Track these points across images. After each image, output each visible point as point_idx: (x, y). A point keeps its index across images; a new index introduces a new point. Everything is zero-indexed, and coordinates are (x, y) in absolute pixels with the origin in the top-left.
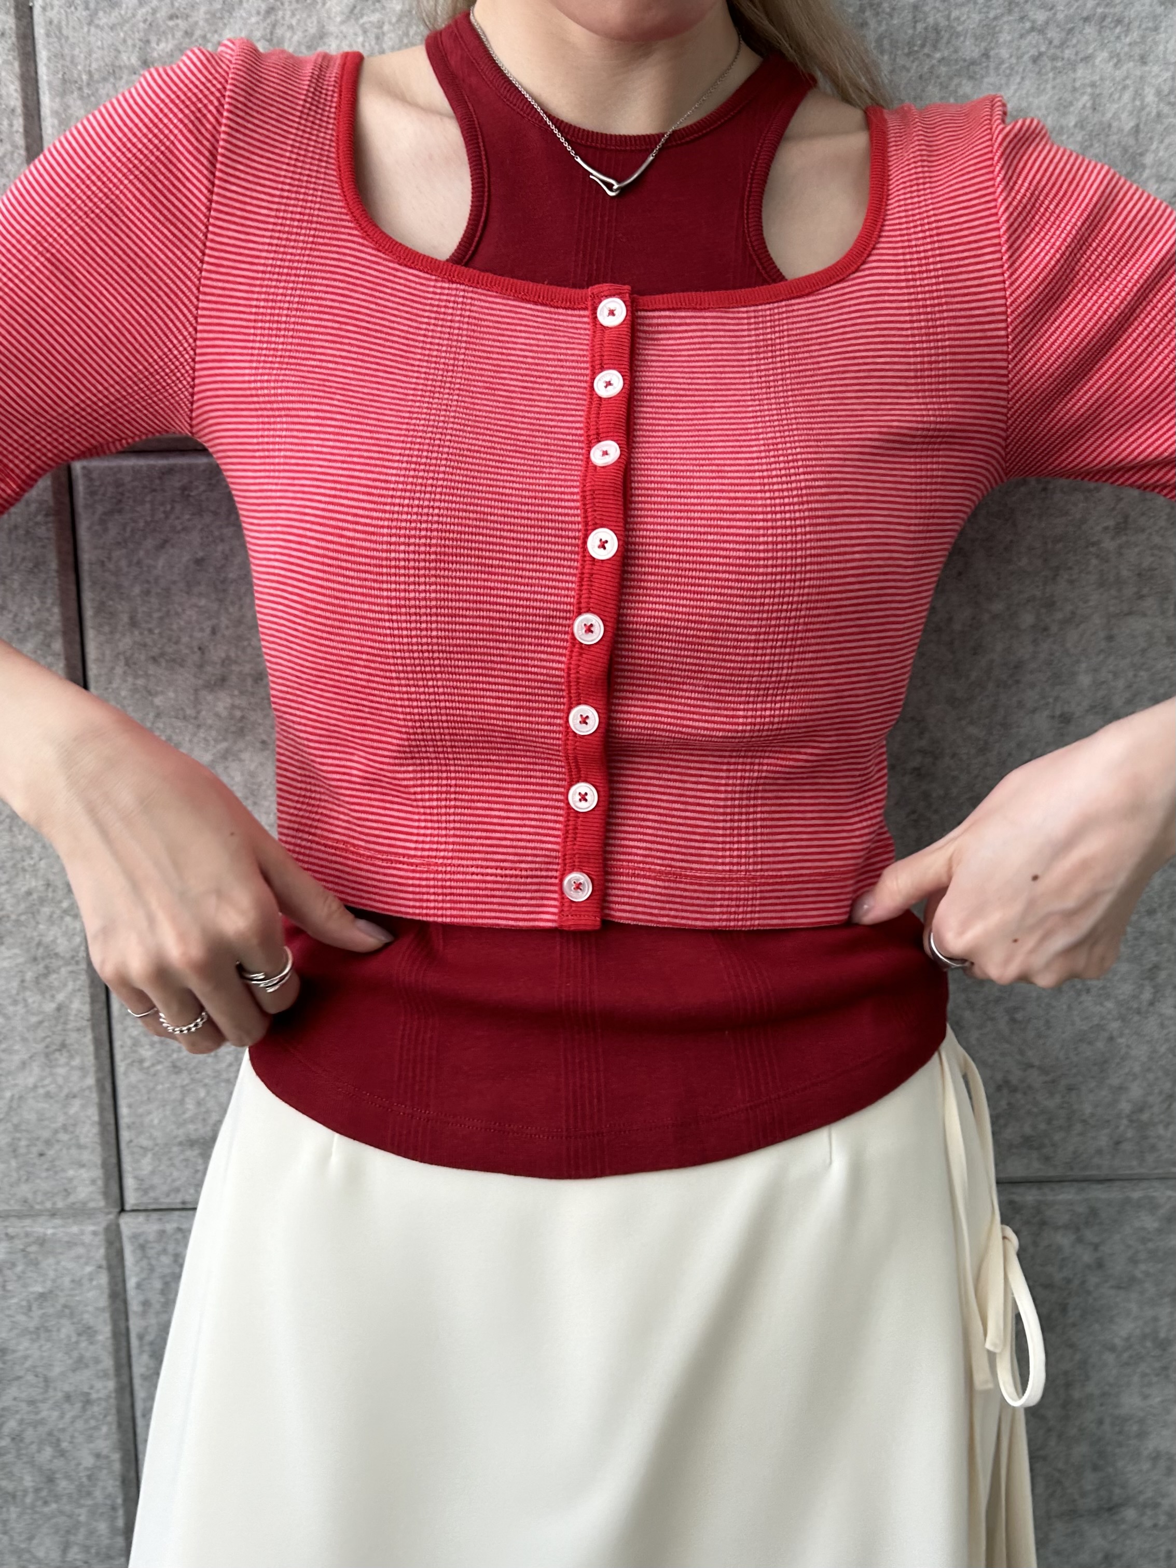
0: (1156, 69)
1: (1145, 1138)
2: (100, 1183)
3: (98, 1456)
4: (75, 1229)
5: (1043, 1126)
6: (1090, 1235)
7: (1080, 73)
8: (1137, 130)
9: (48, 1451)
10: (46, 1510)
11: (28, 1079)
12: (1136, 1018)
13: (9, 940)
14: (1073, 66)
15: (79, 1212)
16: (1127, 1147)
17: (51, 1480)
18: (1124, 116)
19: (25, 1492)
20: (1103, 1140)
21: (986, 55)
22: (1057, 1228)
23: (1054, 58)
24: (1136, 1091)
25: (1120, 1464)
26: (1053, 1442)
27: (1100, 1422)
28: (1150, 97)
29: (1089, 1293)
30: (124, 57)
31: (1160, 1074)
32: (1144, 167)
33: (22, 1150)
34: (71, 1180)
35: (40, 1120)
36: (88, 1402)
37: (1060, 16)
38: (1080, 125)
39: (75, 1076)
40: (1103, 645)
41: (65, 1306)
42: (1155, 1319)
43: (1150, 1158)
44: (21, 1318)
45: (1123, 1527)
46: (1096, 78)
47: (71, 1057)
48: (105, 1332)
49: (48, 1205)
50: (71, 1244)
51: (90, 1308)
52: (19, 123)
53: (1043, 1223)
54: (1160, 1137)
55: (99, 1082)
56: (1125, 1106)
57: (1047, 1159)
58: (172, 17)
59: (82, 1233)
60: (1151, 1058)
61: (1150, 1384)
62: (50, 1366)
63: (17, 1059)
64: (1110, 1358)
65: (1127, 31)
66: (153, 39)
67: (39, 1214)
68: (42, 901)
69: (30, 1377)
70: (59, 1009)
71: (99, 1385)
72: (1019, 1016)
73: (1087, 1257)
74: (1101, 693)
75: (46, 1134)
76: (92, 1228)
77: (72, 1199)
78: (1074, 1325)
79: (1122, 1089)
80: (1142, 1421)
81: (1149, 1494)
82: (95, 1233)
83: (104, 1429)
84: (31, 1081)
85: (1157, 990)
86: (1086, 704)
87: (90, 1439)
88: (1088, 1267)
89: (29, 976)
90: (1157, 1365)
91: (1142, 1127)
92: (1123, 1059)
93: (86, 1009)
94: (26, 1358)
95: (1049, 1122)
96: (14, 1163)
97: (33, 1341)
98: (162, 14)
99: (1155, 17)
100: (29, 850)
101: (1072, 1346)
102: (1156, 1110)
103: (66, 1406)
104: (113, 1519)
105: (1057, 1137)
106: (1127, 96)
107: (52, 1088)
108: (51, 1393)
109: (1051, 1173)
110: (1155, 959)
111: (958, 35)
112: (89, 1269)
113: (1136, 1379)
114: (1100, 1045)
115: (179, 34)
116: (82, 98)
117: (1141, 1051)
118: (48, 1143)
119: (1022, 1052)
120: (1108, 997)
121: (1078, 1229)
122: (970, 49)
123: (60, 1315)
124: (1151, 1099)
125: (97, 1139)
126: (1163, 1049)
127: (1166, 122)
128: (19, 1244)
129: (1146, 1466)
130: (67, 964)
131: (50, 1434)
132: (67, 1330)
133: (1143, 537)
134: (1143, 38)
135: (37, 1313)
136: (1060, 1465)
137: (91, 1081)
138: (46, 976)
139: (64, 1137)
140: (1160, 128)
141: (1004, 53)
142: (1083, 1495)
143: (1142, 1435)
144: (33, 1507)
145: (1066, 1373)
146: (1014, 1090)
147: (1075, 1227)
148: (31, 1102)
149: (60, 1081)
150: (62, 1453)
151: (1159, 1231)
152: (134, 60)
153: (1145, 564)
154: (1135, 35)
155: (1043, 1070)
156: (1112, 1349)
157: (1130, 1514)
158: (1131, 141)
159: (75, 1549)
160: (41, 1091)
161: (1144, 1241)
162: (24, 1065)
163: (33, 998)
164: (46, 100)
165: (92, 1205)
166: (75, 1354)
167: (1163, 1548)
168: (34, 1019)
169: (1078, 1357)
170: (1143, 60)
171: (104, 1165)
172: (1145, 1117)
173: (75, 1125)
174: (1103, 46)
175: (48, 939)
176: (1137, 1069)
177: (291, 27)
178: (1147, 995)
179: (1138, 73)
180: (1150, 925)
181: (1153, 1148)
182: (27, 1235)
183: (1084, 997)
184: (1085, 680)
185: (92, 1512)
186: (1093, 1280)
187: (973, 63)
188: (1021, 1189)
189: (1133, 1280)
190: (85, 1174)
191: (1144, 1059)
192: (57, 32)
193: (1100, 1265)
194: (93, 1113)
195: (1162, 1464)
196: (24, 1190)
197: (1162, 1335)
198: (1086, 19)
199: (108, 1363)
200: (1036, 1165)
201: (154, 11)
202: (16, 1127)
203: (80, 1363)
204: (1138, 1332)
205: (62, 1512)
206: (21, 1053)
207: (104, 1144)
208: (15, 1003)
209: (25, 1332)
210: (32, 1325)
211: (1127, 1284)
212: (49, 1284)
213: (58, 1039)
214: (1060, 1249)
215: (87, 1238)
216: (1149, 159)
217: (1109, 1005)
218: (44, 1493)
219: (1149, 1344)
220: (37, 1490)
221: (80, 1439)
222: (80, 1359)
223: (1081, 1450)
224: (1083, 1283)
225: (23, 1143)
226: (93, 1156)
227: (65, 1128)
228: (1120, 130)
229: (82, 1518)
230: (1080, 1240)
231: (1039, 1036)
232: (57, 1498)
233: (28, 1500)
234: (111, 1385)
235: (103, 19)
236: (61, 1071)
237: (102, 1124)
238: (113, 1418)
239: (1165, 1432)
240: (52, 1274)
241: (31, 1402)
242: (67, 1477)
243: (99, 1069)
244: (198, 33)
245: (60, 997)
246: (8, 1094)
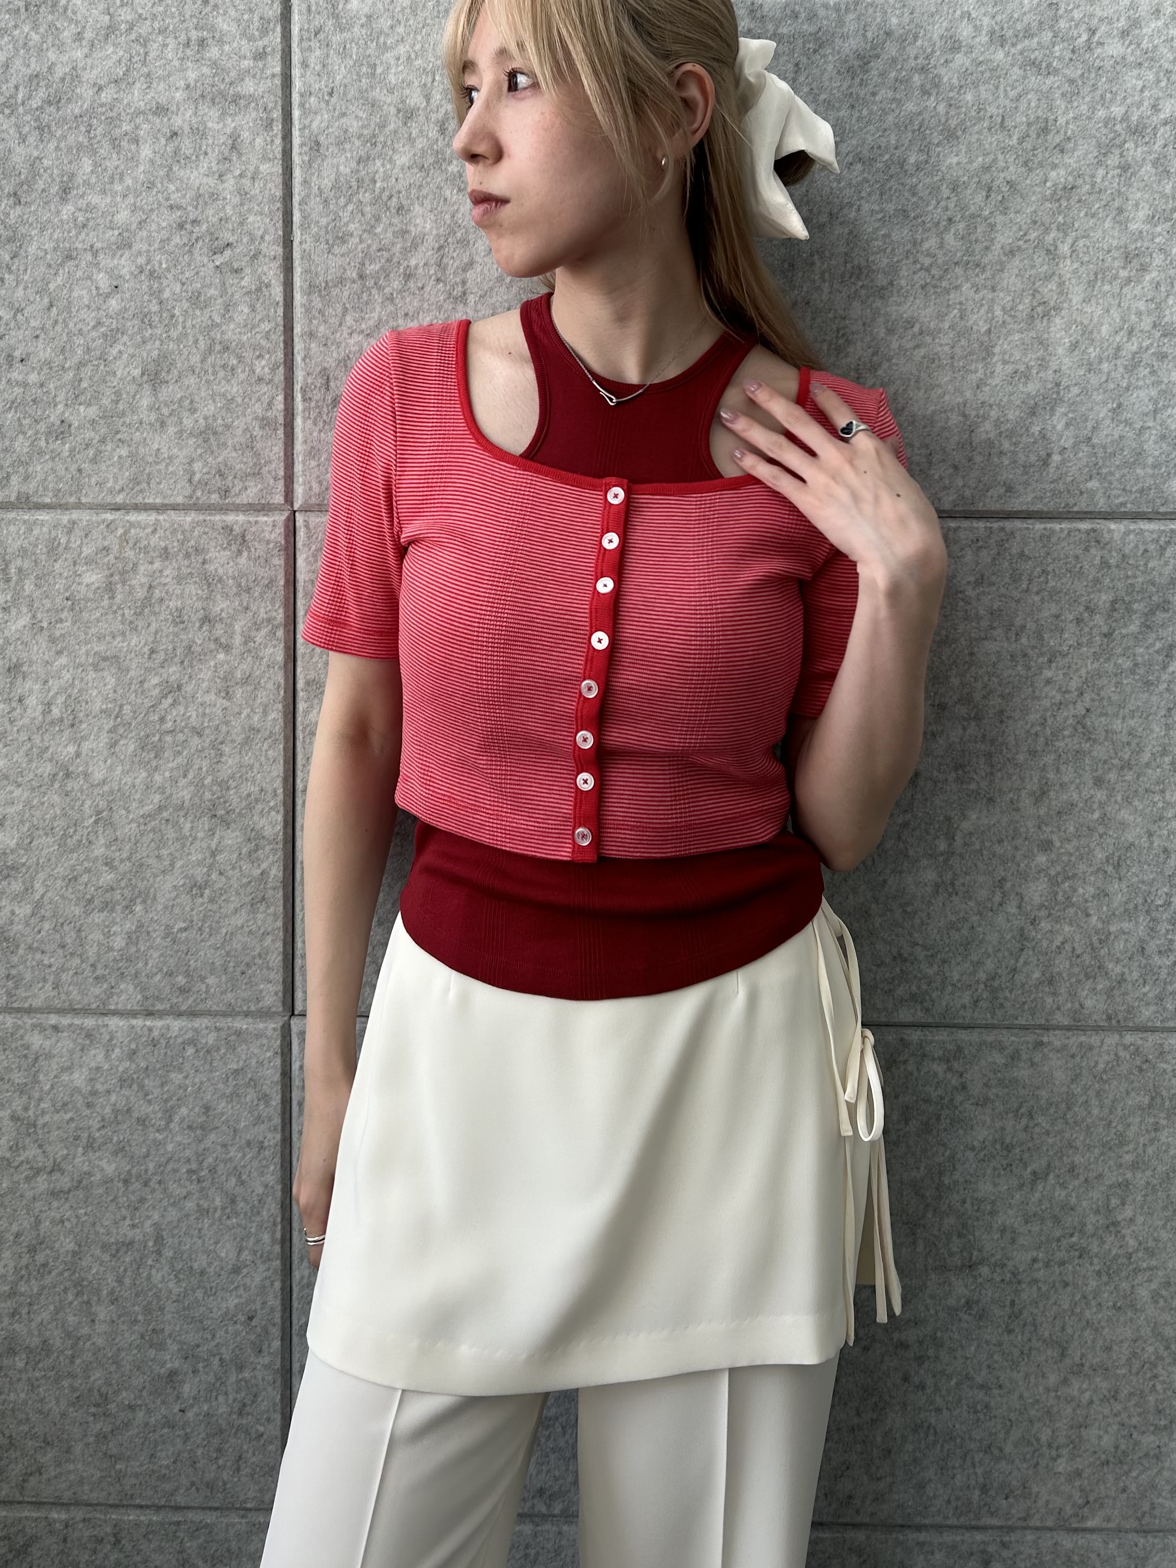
0: (1001, 295)
1: (996, 998)
2: (280, 994)
3: (266, 1186)
4: (261, 1026)
5: (924, 987)
6: (956, 1065)
7: (952, 296)
8: (989, 331)
9: (233, 1180)
10: (229, 1223)
11: (238, 920)
12: (990, 914)
13: (233, 826)
14: (948, 292)
15: (264, 1014)
16: (984, 1004)
17: (233, 1202)
18: (981, 323)
19: (216, 1209)
20: (966, 998)
21: (891, 284)
22: (933, 1060)
23: (935, 287)
24: (990, 965)
25: (977, 1234)
26: (929, 1215)
27: (964, 1202)
28: (998, 312)
29: (956, 1107)
30: (349, 273)
31: (1006, 954)
32: (994, 354)
33: (231, 969)
34: (261, 991)
35: (244, 949)
36: (262, 1148)
37: (940, 261)
38: (952, 327)
39: (270, 919)
40: (967, 659)
41: (251, 1079)
42: (1003, 1129)
43: (999, 1013)
44: (221, 1086)
45: (980, 1280)
46: (963, 299)
47: (268, 907)
48: (276, 1100)
49: (245, 1008)
50: (258, 1036)
51: (268, 1082)
52: (280, 311)
53: (924, 1055)
54: (1006, 998)
55: (285, 924)
56: (982, 976)
57: (927, 1010)
58: (379, 250)
59: (266, 1028)
60: (1000, 943)
61: (999, 1176)
62: (238, 1121)
63: (232, 906)
64: (970, 1155)
65: (984, 271)
66: (367, 263)
67: (238, 1014)
68: (257, 801)
69: (224, 1128)
70: (262, 874)
71: (269, 1136)
72: (909, 909)
73: (955, 1082)
74: (966, 691)
75: (247, 959)
76: (273, 1026)
77: (260, 1005)
78: (945, 1130)
79: (980, 963)
80: (993, 1203)
81: (998, 1257)
82: (274, 1029)
83: (272, 1168)
84: (240, 922)
85: (1004, 894)
86: (955, 698)
87: (262, 1174)
88: (956, 1088)
89: (244, 851)
90: (1004, 1162)
91: (994, 991)
92: (981, 942)
93: (280, 874)
94: (223, 1114)
95: (929, 984)
96: (224, 978)
97: (228, 1103)
98: (374, 247)
99: (1002, 263)
100: (251, 767)
101: (944, 1145)
102: (1004, 979)
103: (247, 1150)
104: (274, 1233)
105: (934, 995)
106: (983, 311)
107: (254, 928)
108: (237, 1139)
109: (931, 1020)
110: (1003, 874)
111: (873, 271)
112: (268, 1054)
113: (989, 1171)
114: (965, 932)
115: (383, 261)
116: (320, 296)
117: (993, 938)
118: (248, 965)
119: (910, 934)
120: (970, 898)
121: (948, 1061)
122: (881, 280)
123: (248, 1085)
124: (999, 971)
125: (281, 964)
126: (1008, 937)
127: (1009, 327)
128: (223, 1034)
129: (997, 1236)
130: (270, 843)
131: (235, 1168)
132: (251, 1096)
133: (994, 588)
134: (993, 276)
135: (232, 1082)
136: (935, 1232)
137: (279, 924)
138: (256, 850)
139: (260, 962)
140: (1005, 331)
141: (903, 282)
142: (951, 1254)
143: (993, 1213)
144: (220, 1219)
145: (939, 1165)
146: (906, 960)
147: (946, 1059)
148: (239, 937)
149: (260, 923)
150: (243, 1183)
151: (1006, 1065)
152: (354, 275)
153: (995, 607)
154: (988, 274)
155: (925, 947)
156: (973, 1149)
157: (985, 1270)
158: (986, 339)
159: (246, 1252)
160: (247, 929)
161: (995, 1072)
162: (236, 911)
163: (246, 866)
164: (298, 298)
165: (274, 1009)
166: (256, 1113)
167: (1009, 1298)
168: (245, 880)
169: (948, 1153)
170: (993, 289)
171: (284, 982)
172: (996, 984)
173: (267, 954)
174: (967, 280)
175: (258, 827)
176: (990, 950)
177: (453, 258)
178: (997, 899)
179: (990, 296)
180: (999, 850)
181: (1002, 1005)
182: (229, 1028)
183: (954, 897)
184: (955, 681)
185: (260, 1226)
186: (959, 1098)
187: (883, 288)
188: (909, 1031)
189: (987, 1100)
190: (271, 988)
191: (995, 943)
192: (306, 256)
193: (964, 1087)
194: (279, 945)
195: (1008, 1235)
196: (230, 996)
197: (1008, 1141)
198: (956, 263)
199: (277, 1121)
200: (920, 1014)
201: (369, 246)
202: (228, 954)
203: (258, 1120)
204: (991, 1138)
205: (239, 1225)
206: (235, 902)
207: (285, 967)
208: (233, 868)
209: (223, 1096)
210: (228, 1092)
211: (983, 1102)
212: (241, 1063)
213: (260, 895)
214: (936, 1075)
215: (269, 1033)
216: (997, 350)
217: (972, 904)
218: (228, 1211)
219: (998, 1146)
220: (224, 1209)
221: (255, 1174)
222: (259, 1117)
223: (950, 1221)
224: (952, 1100)
225: (231, 964)
226: (277, 976)
227: (260, 955)
228: (978, 331)
229: (253, 1230)
230: (950, 1069)
231: (922, 923)
232: (237, 1214)
233: (217, 1215)
234: (278, 1137)
235: (336, 250)
236: (260, 916)
237: (285, 954)
238: (277, 1160)
239: (1010, 1212)
240: (244, 1057)
241: (225, 1146)
242: (244, 1200)
243: (285, 916)
244: (395, 260)
245: (264, 866)
246: (224, 931)
